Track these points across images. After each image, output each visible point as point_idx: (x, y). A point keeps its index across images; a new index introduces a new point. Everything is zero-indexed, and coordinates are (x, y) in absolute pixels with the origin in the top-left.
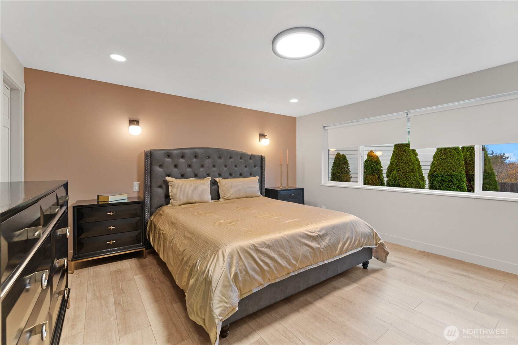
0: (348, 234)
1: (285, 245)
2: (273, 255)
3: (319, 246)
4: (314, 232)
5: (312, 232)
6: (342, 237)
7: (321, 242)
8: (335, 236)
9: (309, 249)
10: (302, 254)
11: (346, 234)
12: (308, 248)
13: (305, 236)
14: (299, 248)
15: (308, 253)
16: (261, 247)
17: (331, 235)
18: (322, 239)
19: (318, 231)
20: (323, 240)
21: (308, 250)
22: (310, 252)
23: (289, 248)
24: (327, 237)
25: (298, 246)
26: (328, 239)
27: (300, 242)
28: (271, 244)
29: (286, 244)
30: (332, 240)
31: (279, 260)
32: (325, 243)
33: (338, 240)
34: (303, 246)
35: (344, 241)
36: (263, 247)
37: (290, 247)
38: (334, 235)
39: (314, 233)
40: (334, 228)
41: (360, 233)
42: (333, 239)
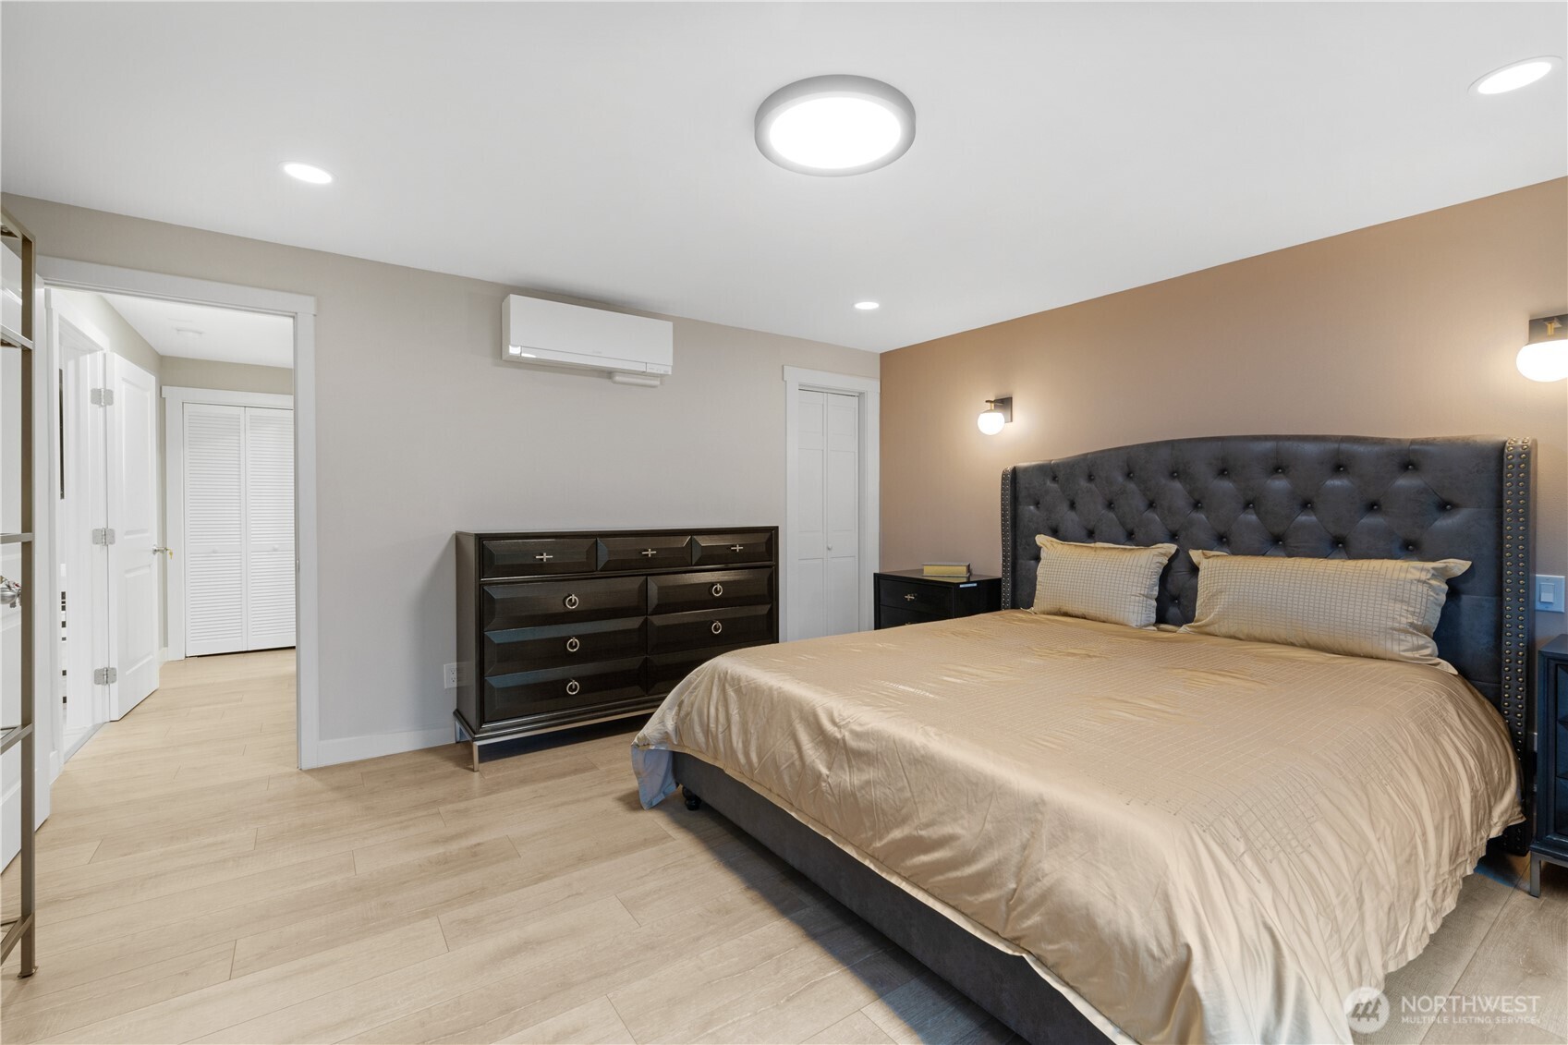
0: (963, 828)
1: (761, 708)
2: (734, 712)
3: (824, 771)
4: (839, 727)
5: (834, 723)
6: (924, 815)
7: (842, 768)
8: (901, 790)
9: (796, 756)
10: (773, 752)
11: (955, 820)
12: (794, 751)
13: (811, 718)
14: (778, 737)
15: (787, 761)
16: (730, 685)
17: (889, 776)
18: (849, 761)
19: (853, 732)
20: (849, 767)
21: (793, 756)
22: (793, 763)
23: (765, 720)
24: (871, 770)
25: (779, 730)
26: (865, 777)
27: (790, 724)
28: (744, 690)
29: (764, 708)
30: (877, 793)
31: (735, 729)
32: (850, 779)
33: (904, 811)
34: (789, 738)
35: (923, 833)
36: (732, 686)
37: (768, 721)
38: (900, 785)
39: (836, 729)
40: (921, 762)
41: (1046, 882)
42: (887, 791)
